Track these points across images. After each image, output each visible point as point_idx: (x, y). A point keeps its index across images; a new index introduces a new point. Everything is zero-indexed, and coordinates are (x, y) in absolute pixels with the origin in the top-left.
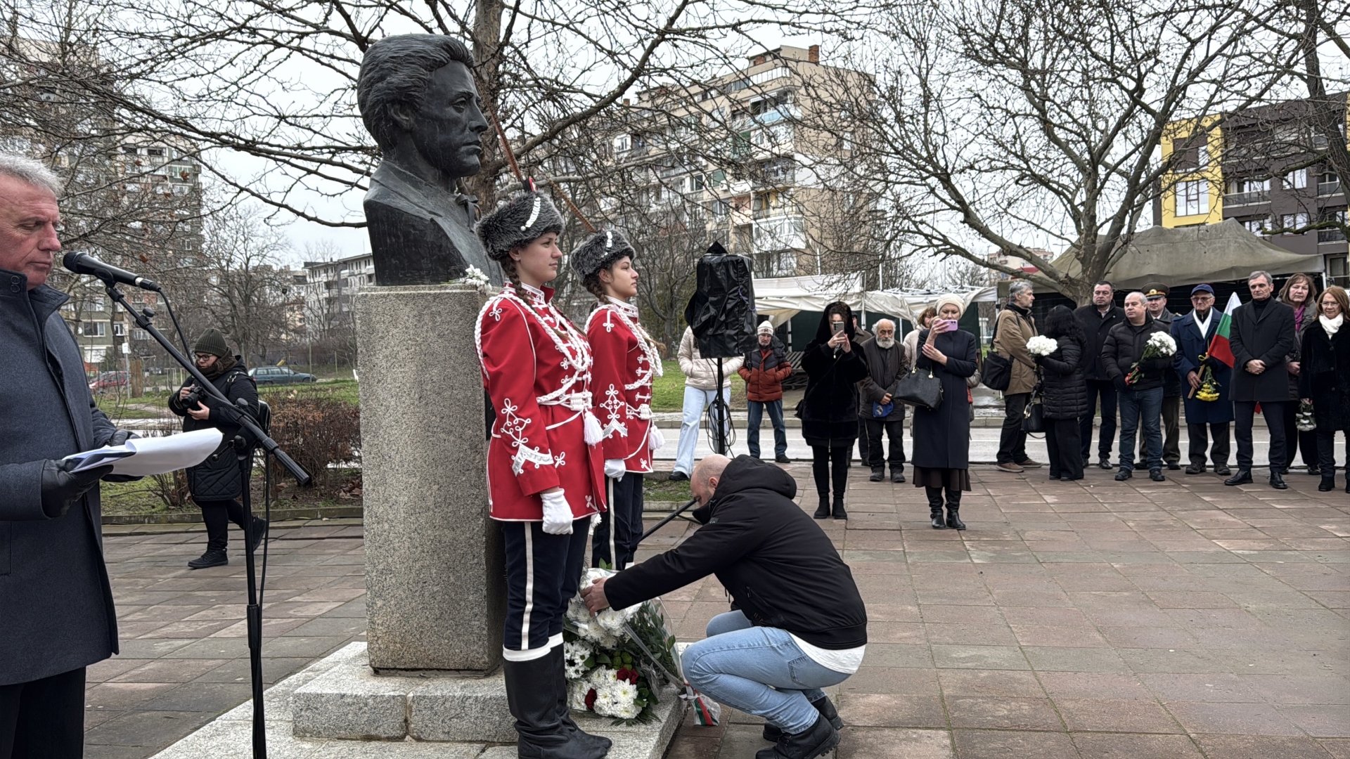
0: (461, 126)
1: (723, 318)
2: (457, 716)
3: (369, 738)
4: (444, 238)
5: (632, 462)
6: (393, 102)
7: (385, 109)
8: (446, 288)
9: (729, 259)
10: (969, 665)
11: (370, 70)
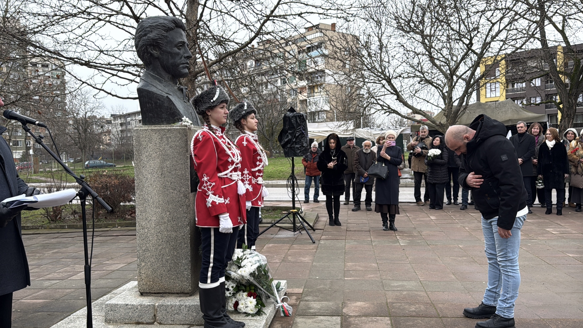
0: (180, 56)
1: (294, 140)
2: (177, 313)
3: (138, 323)
4: (172, 105)
5: (255, 202)
6: (150, 45)
7: (147, 48)
8: (173, 126)
9: (297, 114)
10: (399, 289)
11: (140, 31)
